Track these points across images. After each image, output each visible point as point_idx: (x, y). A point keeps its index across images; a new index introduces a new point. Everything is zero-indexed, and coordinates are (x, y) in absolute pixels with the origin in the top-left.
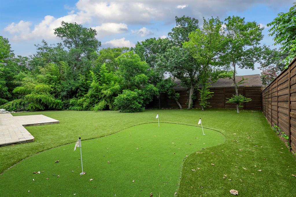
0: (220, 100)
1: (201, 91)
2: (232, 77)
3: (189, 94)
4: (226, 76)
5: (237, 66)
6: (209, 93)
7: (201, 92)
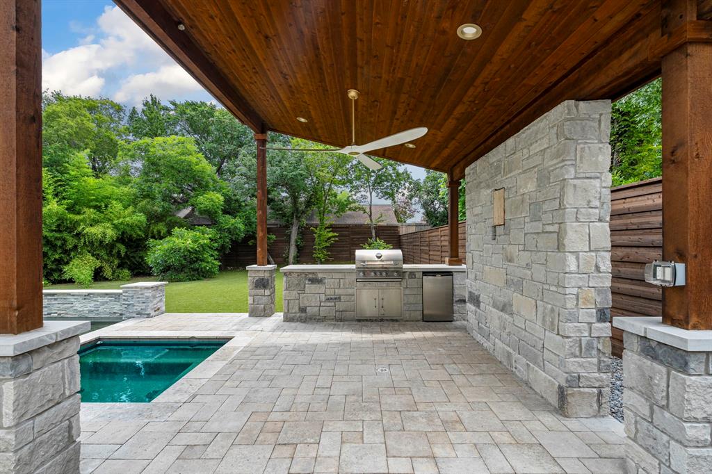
0: (343, 247)
1: (316, 231)
2: (368, 210)
3: (289, 236)
4: (360, 209)
5: (374, 194)
6: (331, 234)
7: (316, 233)
